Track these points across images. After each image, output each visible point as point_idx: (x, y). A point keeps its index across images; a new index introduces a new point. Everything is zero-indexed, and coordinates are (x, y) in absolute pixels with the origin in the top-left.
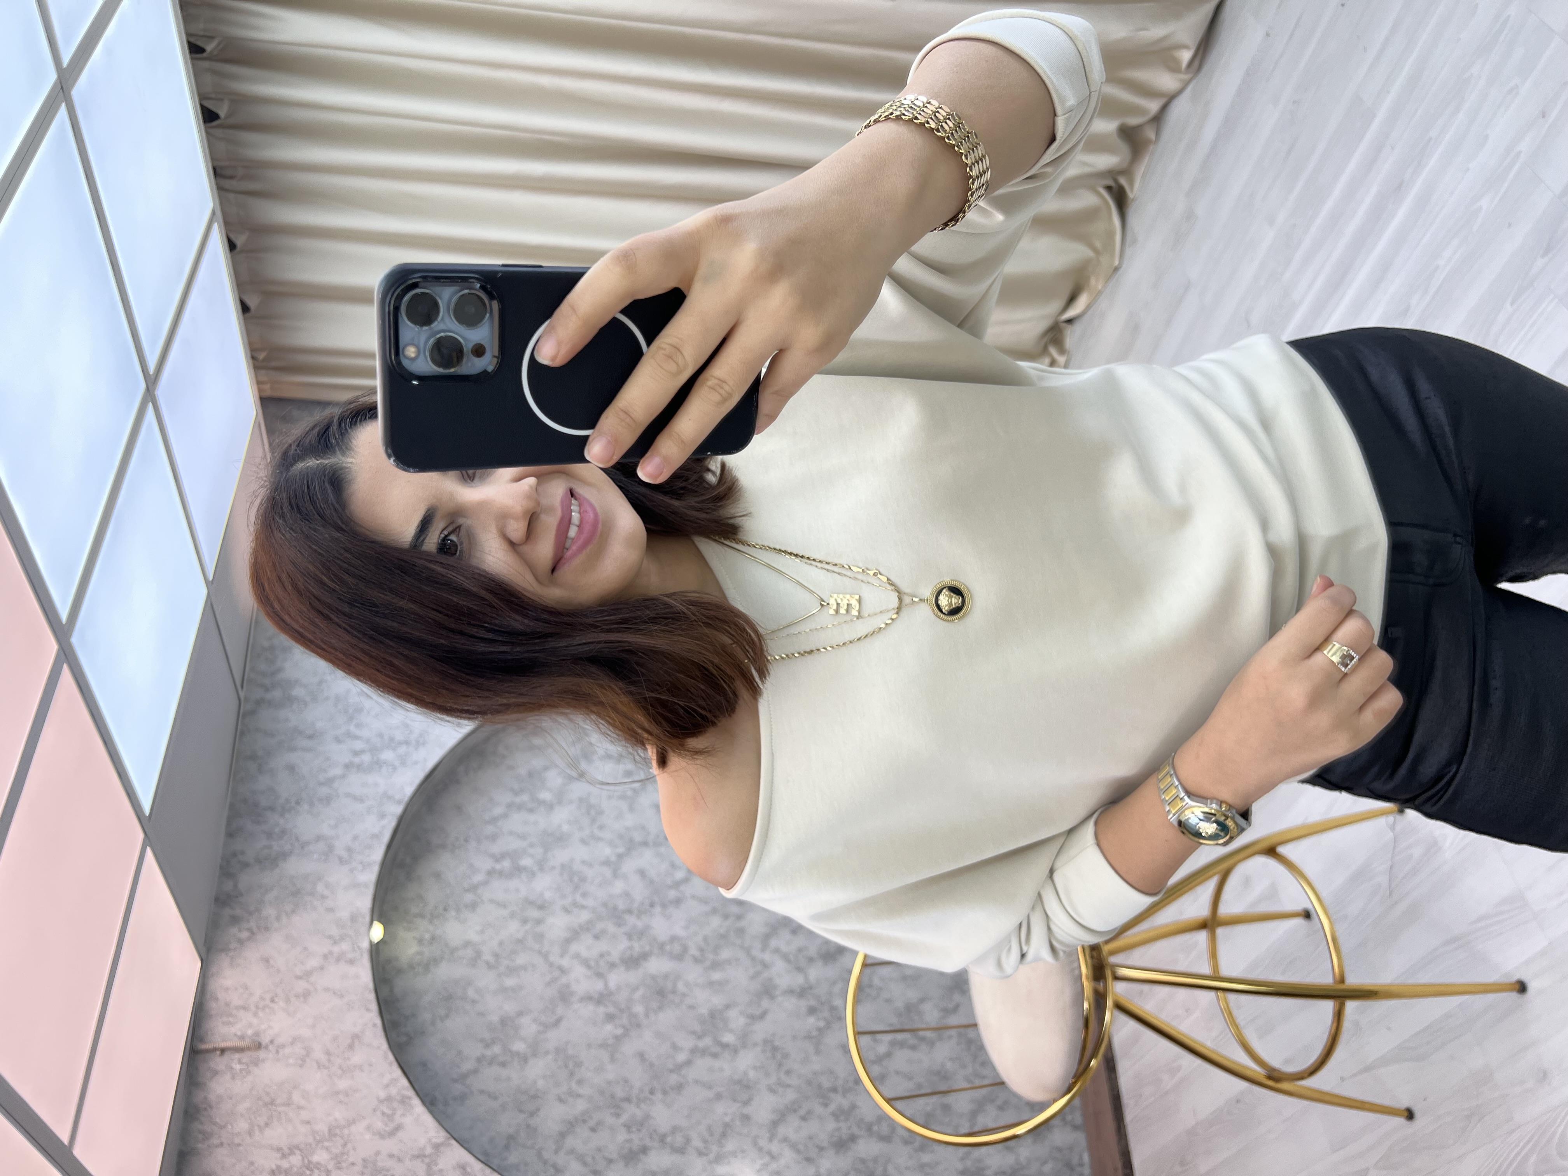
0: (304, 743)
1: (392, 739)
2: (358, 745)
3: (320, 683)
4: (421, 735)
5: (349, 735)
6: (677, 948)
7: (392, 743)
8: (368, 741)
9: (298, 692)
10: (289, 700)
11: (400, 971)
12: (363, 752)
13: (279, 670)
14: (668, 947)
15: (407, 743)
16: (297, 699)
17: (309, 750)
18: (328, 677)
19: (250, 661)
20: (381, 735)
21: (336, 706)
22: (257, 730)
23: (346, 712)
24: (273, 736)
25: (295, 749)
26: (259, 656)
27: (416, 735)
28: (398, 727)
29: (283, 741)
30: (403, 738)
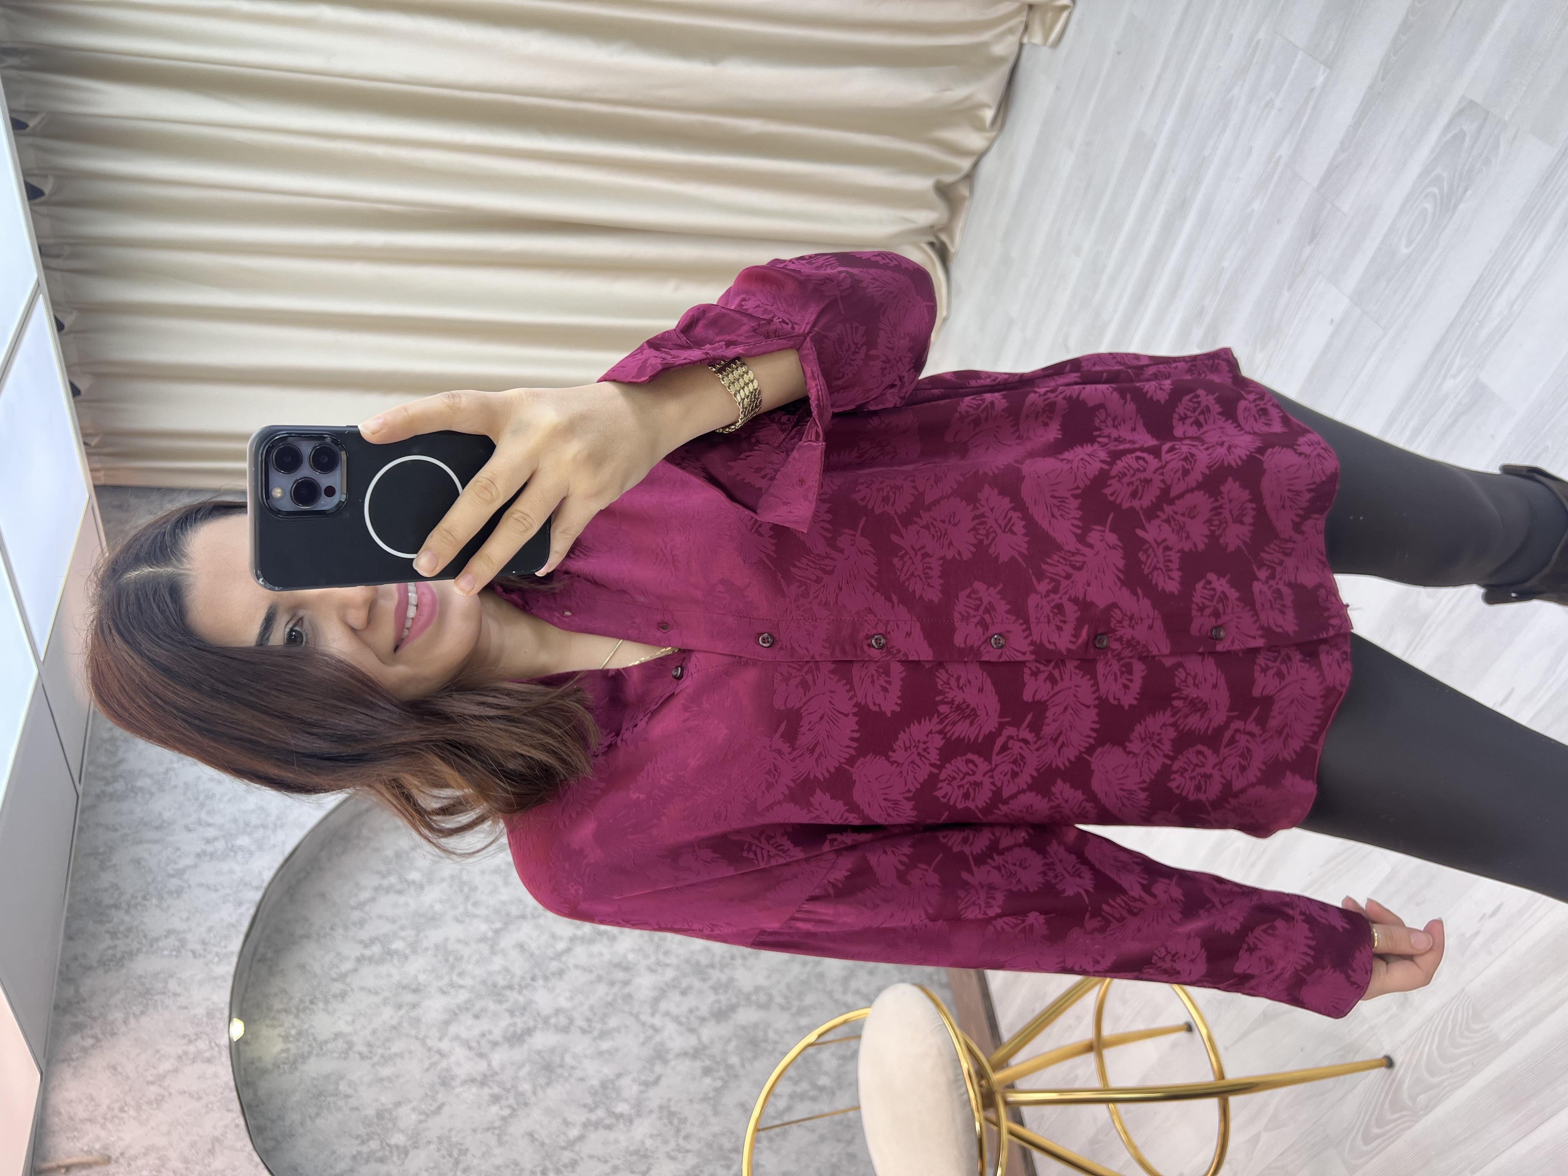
0: (152, 835)
1: (247, 824)
2: (211, 833)
3: (167, 771)
4: (278, 818)
5: (200, 822)
7: (247, 828)
8: (221, 828)
9: (144, 782)
10: (134, 790)
11: (264, 1072)
12: (216, 839)
13: (122, 761)
15: (264, 827)
16: (141, 789)
17: (156, 842)
18: (175, 765)
19: (89, 754)
20: (235, 821)
21: (185, 794)
22: (98, 825)
23: (197, 799)
24: (116, 830)
25: (141, 842)
26: (98, 748)
27: (273, 818)
28: (253, 811)
29: (127, 835)
30: (259, 822)
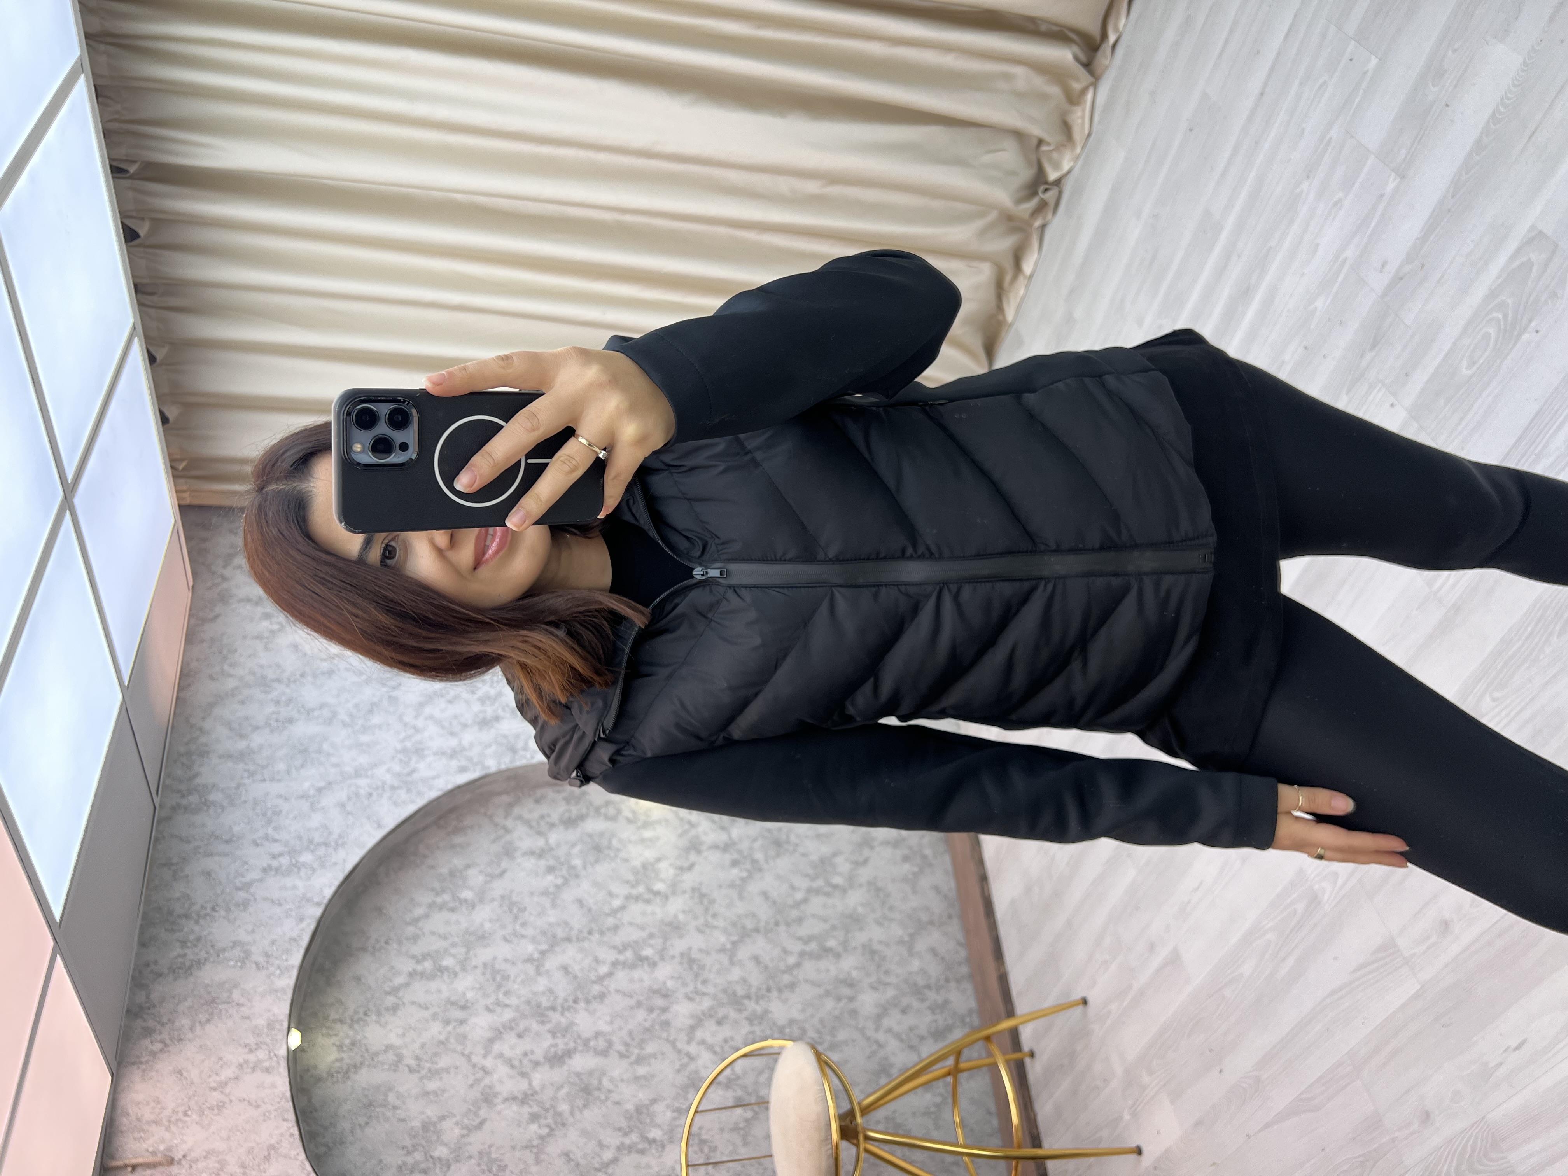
0: (221, 847)
1: (311, 842)
2: (277, 848)
3: (238, 787)
4: (340, 836)
5: (267, 838)
6: (601, 1044)
7: (311, 845)
8: (286, 844)
9: (214, 796)
10: (207, 804)
11: (319, 1079)
12: (281, 854)
13: (197, 775)
14: (592, 1044)
15: (326, 844)
16: (213, 803)
17: (226, 855)
18: (246, 781)
19: (166, 767)
20: (300, 838)
21: (254, 809)
22: (173, 836)
23: (264, 815)
24: (189, 842)
25: (212, 854)
26: (175, 762)
27: (335, 836)
28: (317, 829)
29: (199, 847)
30: (322, 840)
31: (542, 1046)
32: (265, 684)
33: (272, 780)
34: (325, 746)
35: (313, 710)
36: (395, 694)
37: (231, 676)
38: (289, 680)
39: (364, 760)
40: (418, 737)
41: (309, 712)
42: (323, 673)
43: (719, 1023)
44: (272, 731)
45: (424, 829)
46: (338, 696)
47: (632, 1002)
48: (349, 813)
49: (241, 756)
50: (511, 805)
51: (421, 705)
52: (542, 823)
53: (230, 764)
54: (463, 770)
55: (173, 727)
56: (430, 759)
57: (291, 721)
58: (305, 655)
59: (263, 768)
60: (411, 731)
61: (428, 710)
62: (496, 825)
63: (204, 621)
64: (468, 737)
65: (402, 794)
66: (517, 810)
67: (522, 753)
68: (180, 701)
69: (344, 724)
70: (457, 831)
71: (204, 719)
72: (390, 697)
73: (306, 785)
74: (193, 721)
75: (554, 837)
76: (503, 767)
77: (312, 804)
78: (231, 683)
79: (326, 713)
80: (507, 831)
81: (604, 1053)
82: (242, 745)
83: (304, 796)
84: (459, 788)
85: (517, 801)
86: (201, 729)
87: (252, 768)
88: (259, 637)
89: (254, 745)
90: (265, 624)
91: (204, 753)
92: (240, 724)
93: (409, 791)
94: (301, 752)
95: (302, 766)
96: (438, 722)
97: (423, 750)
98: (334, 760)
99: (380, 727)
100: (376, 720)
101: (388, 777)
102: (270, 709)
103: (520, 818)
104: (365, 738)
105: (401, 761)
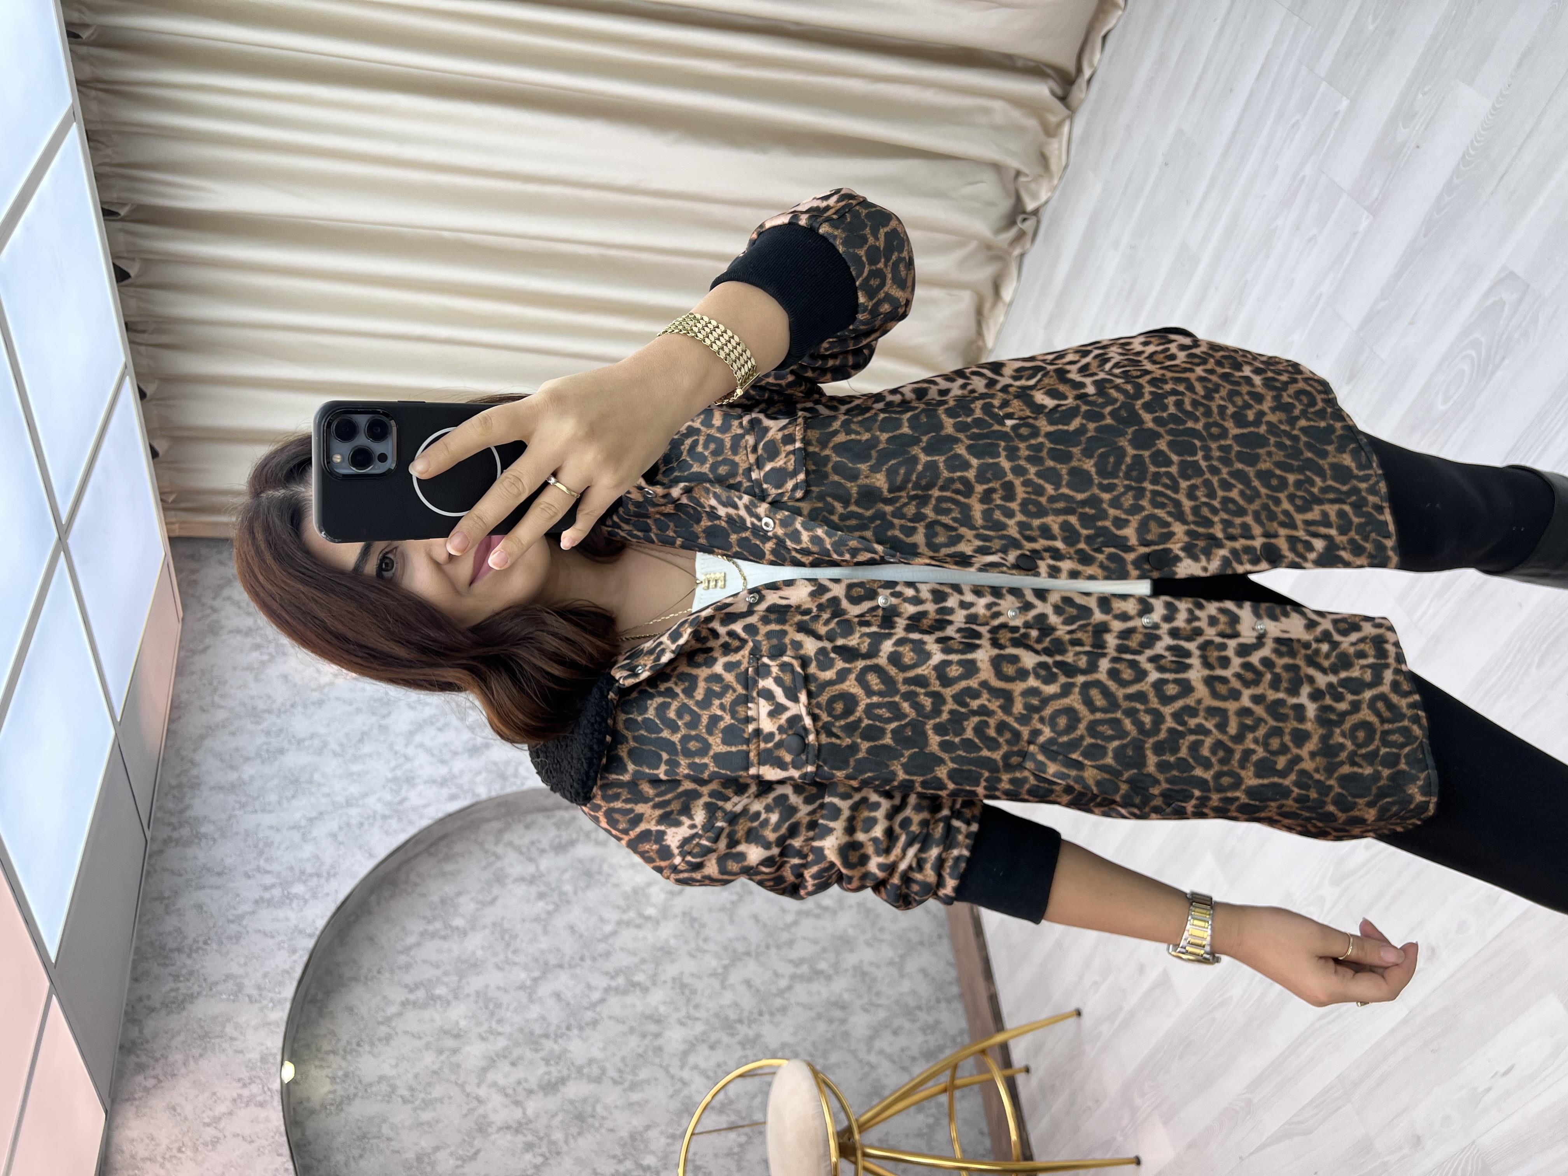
0: (213, 880)
1: (303, 872)
2: (269, 880)
3: (230, 818)
4: (332, 866)
5: (258, 869)
6: (595, 1071)
7: (303, 876)
8: (278, 875)
9: (205, 829)
10: (198, 837)
11: (312, 1112)
12: (273, 886)
13: (188, 807)
14: (585, 1071)
15: (318, 875)
16: (205, 836)
17: (217, 887)
18: (237, 812)
19: (157, 800)
20: (291, 869)
21: (245, 841)
22: (164, 870)
23: (256, 846)
24: (181, 875)
25: (204, 887)
26: (166, 794)
27: (326, 867)
28: (308, 860)
29: (192, 880)
30: (313, 871)
31: (535, 1074)
32: (256, 715)
33: (264, 811)
34: (317, 777)
35: (303, 740)
36: (384, 722)
37: (221, 707)
38: (279, 710)
39: (354, 790)
40: (408, 766)
41: (300, 742)
42: (313, 703)
43: (712, 1048)
44: (263, 762)
45: (416, 856)
46: (328, 725)
47: (625, 1028)
48: (340, 843)
49: (233, 788)
50: (501, 832)
51: (412, 733)
52: (533, 849)
53: (221, 796)
54: (453, 797)
55: (164, 759)
56: (421, 787)
57: (281, 751)
58: (295, 685)
59: (254, 799)
60: (402, 760)
61: (418, 738)
62: (486, 852)
63: (194, 652)
64: (459, 765)
65: (393, 823)
66: (507, 837)
67: (512, 780)
68: (170, 733)
69: (335, 754)
70: (448, 858)
71: (194, 751)
72: (380, 726)
73: (298, 815)
74: (184, 753)
75: (545, 863)
76: (493, 794)
77: (304, 835)
78: (221, 715)
79: (316, 742)
80: (498, 857)
81: (598, 1080)
82: (233, 776)
83: (296, 827)
84: (450, 815)
85: (508, 827)
86: (192, 762)
87: (243, 799)
88: (249, 668)
89: (245, 777)
90: (255, 655)
91: (196, 786)
92: (231, 756)
93: (400, 819)
94: (292, 782)
95: (293, 797)
96: (429, 751)
97: (413, 778)
98: (325, 790)
99: (370, 756)
100: (367, 749)
101: (380, 808)
102: (260, 740)
103: (510, 844)
104: (356, 768)
105: (391, 790)
